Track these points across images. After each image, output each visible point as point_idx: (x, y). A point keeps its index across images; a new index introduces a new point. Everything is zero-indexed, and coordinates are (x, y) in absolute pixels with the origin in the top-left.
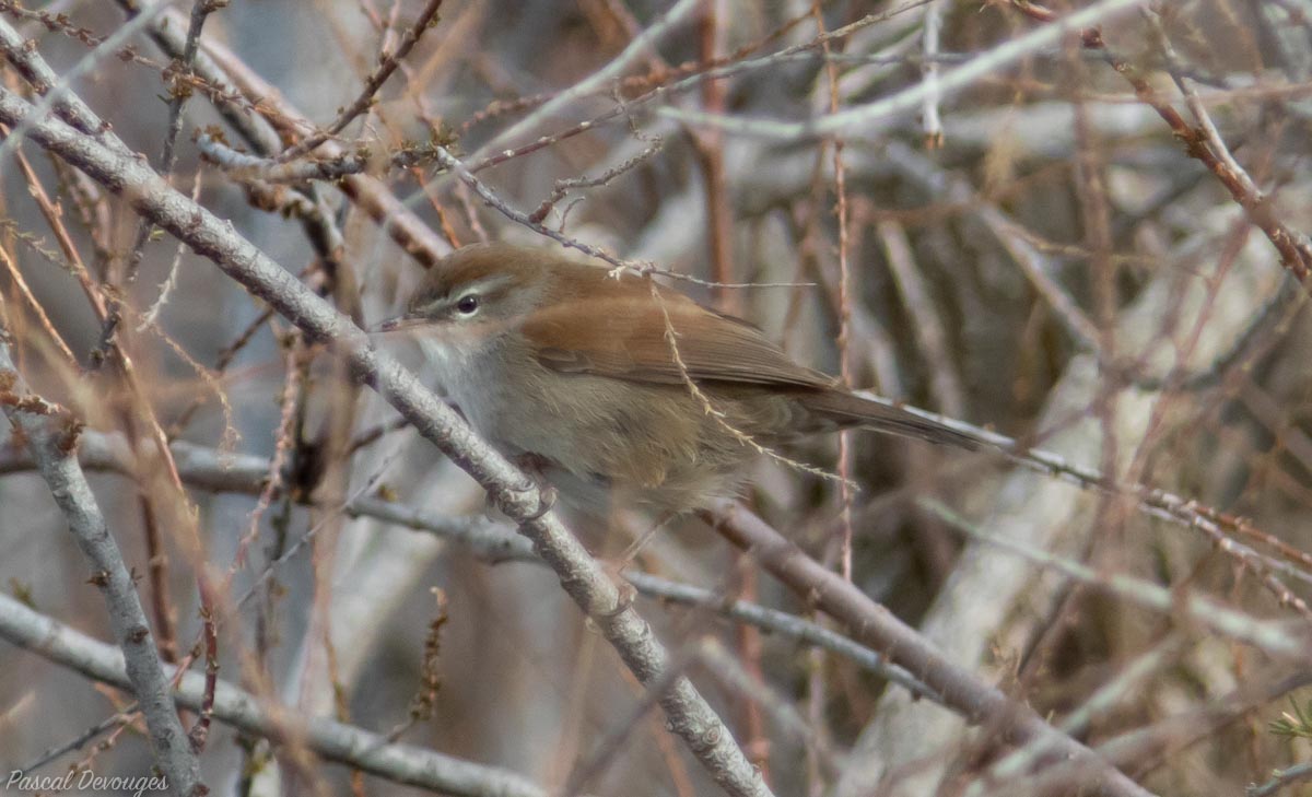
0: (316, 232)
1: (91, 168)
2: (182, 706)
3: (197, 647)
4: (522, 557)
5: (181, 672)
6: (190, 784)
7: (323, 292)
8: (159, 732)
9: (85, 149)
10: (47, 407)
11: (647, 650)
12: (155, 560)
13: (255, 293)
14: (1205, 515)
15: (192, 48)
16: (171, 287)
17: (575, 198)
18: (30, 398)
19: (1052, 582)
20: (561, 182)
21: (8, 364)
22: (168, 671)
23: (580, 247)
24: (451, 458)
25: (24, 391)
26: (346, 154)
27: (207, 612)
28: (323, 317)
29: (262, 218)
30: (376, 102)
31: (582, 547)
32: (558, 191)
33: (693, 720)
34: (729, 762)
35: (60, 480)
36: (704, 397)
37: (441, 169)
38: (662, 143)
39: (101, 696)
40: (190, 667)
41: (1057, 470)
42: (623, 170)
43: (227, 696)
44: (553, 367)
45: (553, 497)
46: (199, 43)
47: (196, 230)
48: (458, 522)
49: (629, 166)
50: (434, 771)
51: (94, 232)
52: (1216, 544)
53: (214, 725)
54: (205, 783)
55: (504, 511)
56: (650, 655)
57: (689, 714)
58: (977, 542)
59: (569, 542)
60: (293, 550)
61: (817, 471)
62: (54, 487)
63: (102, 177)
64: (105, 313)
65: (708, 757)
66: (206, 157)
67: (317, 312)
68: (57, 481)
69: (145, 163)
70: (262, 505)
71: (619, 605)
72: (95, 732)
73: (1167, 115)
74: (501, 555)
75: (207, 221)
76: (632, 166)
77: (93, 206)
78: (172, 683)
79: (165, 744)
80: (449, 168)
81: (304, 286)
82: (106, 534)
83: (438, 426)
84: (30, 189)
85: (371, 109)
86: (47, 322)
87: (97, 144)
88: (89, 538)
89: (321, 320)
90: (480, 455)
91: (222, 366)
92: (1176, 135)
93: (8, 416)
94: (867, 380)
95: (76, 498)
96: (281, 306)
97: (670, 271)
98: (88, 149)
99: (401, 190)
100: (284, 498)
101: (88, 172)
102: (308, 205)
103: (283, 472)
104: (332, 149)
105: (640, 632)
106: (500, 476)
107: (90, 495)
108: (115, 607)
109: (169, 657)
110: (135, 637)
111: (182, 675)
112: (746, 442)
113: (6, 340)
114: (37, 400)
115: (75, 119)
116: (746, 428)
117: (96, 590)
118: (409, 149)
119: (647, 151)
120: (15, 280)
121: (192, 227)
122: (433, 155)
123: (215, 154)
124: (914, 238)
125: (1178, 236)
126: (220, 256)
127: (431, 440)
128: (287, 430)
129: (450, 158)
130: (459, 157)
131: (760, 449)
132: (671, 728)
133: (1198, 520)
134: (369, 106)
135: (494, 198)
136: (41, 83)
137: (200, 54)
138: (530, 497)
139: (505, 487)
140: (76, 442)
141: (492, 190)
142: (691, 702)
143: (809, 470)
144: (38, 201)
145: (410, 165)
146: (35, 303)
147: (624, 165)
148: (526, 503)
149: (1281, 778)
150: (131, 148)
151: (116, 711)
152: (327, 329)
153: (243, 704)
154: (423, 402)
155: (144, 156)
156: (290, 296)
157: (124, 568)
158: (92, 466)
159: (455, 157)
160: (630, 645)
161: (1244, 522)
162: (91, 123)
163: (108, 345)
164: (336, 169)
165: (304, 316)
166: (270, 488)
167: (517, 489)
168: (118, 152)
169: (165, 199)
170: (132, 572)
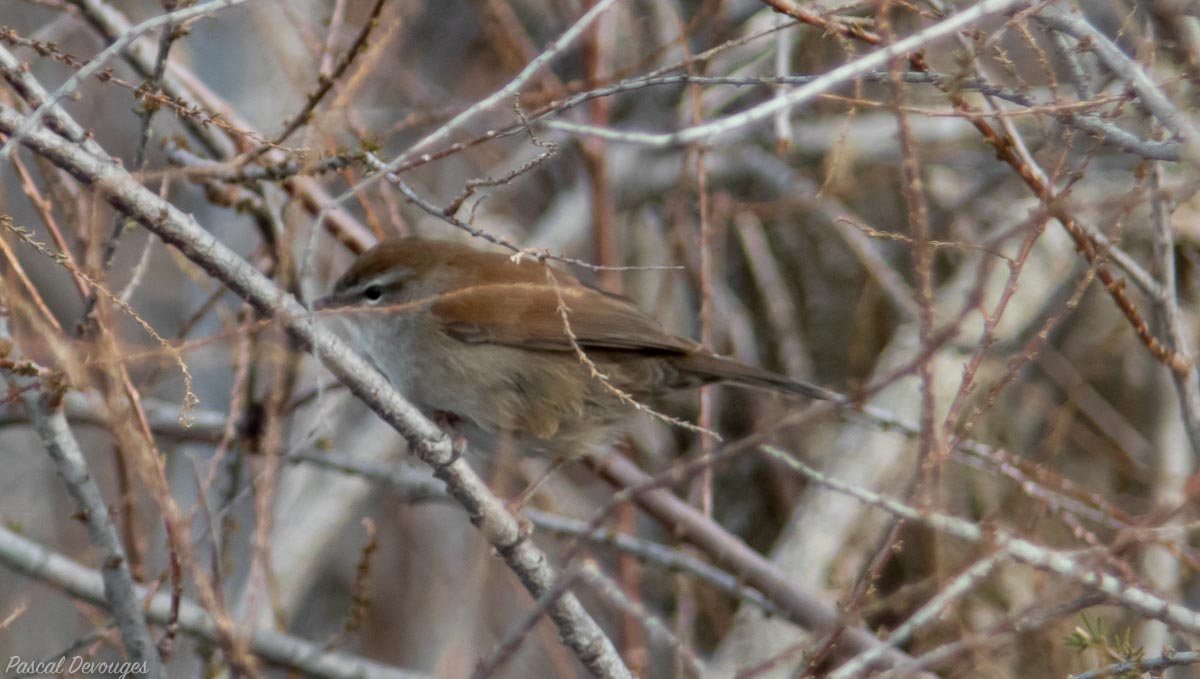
0: (264, 224)
1: (74, 170)
2: (151, 620)
3: (164, 573)
4: (438, 498)
5: (151, 592)
7: (269, 274)
8: (132, 644)
9: (70, 154)
10: (37, 370)
11: (540, 573)
12: (127, 499)
13: (213, 275)
14: (1010, 462)
15: (160, 70)
16: (142, 271)
17: (482, 195)
18: (24, 363)
19: (882, 518)
20: (471, 182)
21: (5, 335)
22: (139, 591)
23: (486, 236)
24: (378, 413)
25: (18, 358)
26: (289, 159)
27: (171, 543)
28: (269, 295)
30: (315, 116)
31: (487, 488)
32: (468, 189)
33: (581, 633)
34: (611, 668)
35: (49, 432)
36: (590, 362)
37: (369, 170)
38: (556, 148)
40: (158, 589)
41: (886, 426)
42: (523, 171)
43: (189, 613)
44: (461, 338)
45: (464, 446)
46: (165, 65)
47: (165, 222)
48: (384, 468)
49: (529, 168)
50: (362, 676)
53: (178, 636)
55: (422, 458)
56: (542, 577)
57: (578, 629)
59: (476, 482)
60: (245, 492)
61: (685, 424)
62: (44, 438)
64: (86, 292)
65: (591, 663)
66: (171, 161)
67: (264, 291)
68: (47, 433)
69: (120, 166)
71: (518, 536)
73: (980, 125)
75: (173, 215)
76: (530, 168)
77: (73, 202)
78: (143, 602)
79: (136, 654)
80: (377, 170)
81: (255, 269)
82: (87, 477)
83: (367, 387)
84: (25, 188)
85: (311, 122)
86: (38, 300)
87: (81, 150)
88: (73, 480)
89: (268, 298)
90: (403, 411)
91: (182, 334)
92: (987, 142)
93: (6, 378)
94: (728, 348)
95: (62, 447)
96: (235, 286)
97: (563, 256)
98: (73, 154)
99: (335, 189)
100: (236, 448)
102: (257, 202)
104: (277, 156)
105: (537, 560)
106: (419, 429)
107: (74, 445)
108: (95, 538)
109: (139, 579)
110: (112, 564)
111: (152, 594)
112: (626, 400)
113: (4, 314)
114: (29, 365)
115: (62, 129)
116: (625, 387)
117: (77, 524)
118: (342, 155)
119: (543, 155)
120: (13, 266)
121: (160, 220)
122: (362, 159)
123: (179, 159)
124: (768, 226)
125: (986, 225)
126: (183, 243)
127: (361, 397)
128: (239, 391)
129: (377, 162)
130: (384, 161)
131: (638, 406)
132: (563, 639)
133: (1005, 467)
134: (309, 119)
135: (414, 196)
136: (34, 99)
137: (167, 76)
138: (444, 446)
139: (423, 438)
140: (62, 400)
141: (413, 189)
142: (579, 620)
143: (680, 423)
144: (31, 198)
145: (344, 168)
146: (27, 284)
147: (523, 167)
148: (441, 452)
150: (108, 153)
151: (95, 626)
152: (272, 306)
153: (202, 618)
154: (354, 366)
155: (119, 160)
157: (103, 506)
158: (77, 421)
159: (382, 161)
160: (527, 570)
161: (1042, 468)
162: (75, 132)
163: (89, 318)
164: (281, 172)
165: (254, 294)
166: (226, 440)
167: (433, 440)
168: (98, 158)
169: (137, 196)
170: (111, 511)
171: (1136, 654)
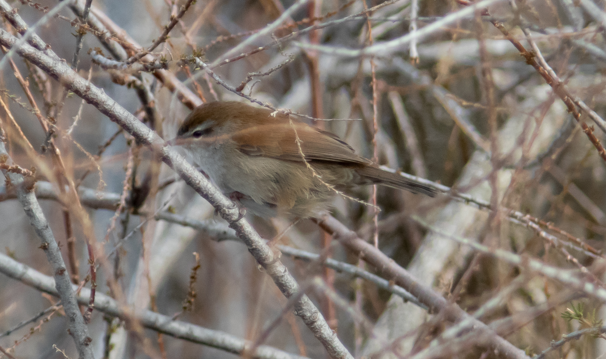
0: (142, 94)
1: (42, 65)
2: (81, 304)
3: (88, 277)
4: (231, 238)
5: (80, 288)
6: (83, 337)
7: (144, 121)
8: (70, 314)
9: (39, 57)
10: (21, 170)
11: (286, 279)
12: (70, 240)
13: (114, 121)
14: (534, 221)
15: (86, 13)
16: (79, 118)
17: (256, 81)
18: (14, 166)
19: (465, 251)
20: (250, 74)
21: (4, 151)
22: (74, 287)
23: (258, 102)
24: (200, 194)
25: (11, 163)
26: (156, 60)
27: (91, 261)
28: (143, 132)
29: (119, 88)
30: (169, 37)
31: (257, 234)
32: (248, 78)
33: (306, 310)
34: (322, 329)
35: (27, 203)
36: (312, 169)
37: (197, 67)
38: (294, 57)
39: (44, 298)
40: (84, 286)
41: (468, 201)
42: (277, 69)
43: (101, 299)
45: (245, 212)
46: (89, 10)
47: (88, 93)
48: (203, 222)
49: (279, 67)
50: (192, 332)
51: (44, 95)
52: (538, 234)
53: (94, 311)
54: (90, 337)
55: (223, 217)
56: (287, 281)
57: (304, 307)
58: (432, 233)
59: (252, 231)
60: (130, 234)
61: (362, 202)
62: (24, 206)
63: (47, 69)
64: (47, 129)
65: (312, 326)
66: (94, 61)
67: (141, 129)
68: (25, 203)
69: (65, 63)
70: (117, 214)
71: (274, 259)
72: (42, 314)
73: (518, 46)
74: (222, 237)
75: (93, 89)
76: (281, 67)
77: (43, 83)
78: (76, 293)
79: (73, 320)
80: (202, 68)
81: (135, 118)
82: (47, 227)
83: (194, 180)
84: (15, 74)
85: (167, 40)
86: (22, 133)
87: (44, 55)
88: (39, 228)
89: (143, 133)
90: (213, 192)
91: (100, 153)
92: (521, 55)
93: (4, 174)
94: (383, 161)
95: (34, 211)
96: (125, 127)
97: (298, 113)
98: (40, 57)
99: (182, 76)
100: (126, 211)
101: (40, 67)
102: (139, 82)
103: (126, 200)
104: (150, 58)
105: (283, 271)
106: (221, 202)
107: (40, 209)
108: (51, 259)
109: (76, 282)
110: (60, 272)
111: (81, 289)
112: (331, 189)
113: (3, 141)
114: (17, 167)
115: (35, 43)
116: (331, 182)
117: (42, 251)
118: (183, 58)
119: (287, 61)
120: (8, 114)
121: (86, 91)
122: (194, 61)
123: (98, 60)
124: (404, 98)
125: (521, 99)
126: (98, 104)
127: (191, 186)
128: (128, 182)
129: (201, 63)
130: (205, 62)
131: (337, 192)
132: (297, 313)
133: (531, 223)
134: (166, 39)
135: (221, 81)
136: (20, 28)
137: (91, 15)
138: (235, 212)
139: (224, 207)
140: (34, 186)
141: (220, 77)
142: (305, 302)
143: (359, 201)
144: (18, 79)
145: (184, 66)
146: (16, 124)
147: (277, 67)
148: (233, 214)
149: (566, 338)
150: (59, 57)
151: (51, 305)
152: (145, 137)
153: (108, 302)
154: (188, 169)
155: (64, 60)
156: (129, 122)
157: (55, 242)
158: (40, 197)
159: (204, 62)
160: (278, 277)
161: (550, 224)
162: (41, 45)
163: (49, 143)
164: (152, 67)
165: (135, 131)
166: (121, 207)
167: (229, 208)
168: (53, 58)
169: (74, 79)
170: (59, 244)
171: (598, 323)
